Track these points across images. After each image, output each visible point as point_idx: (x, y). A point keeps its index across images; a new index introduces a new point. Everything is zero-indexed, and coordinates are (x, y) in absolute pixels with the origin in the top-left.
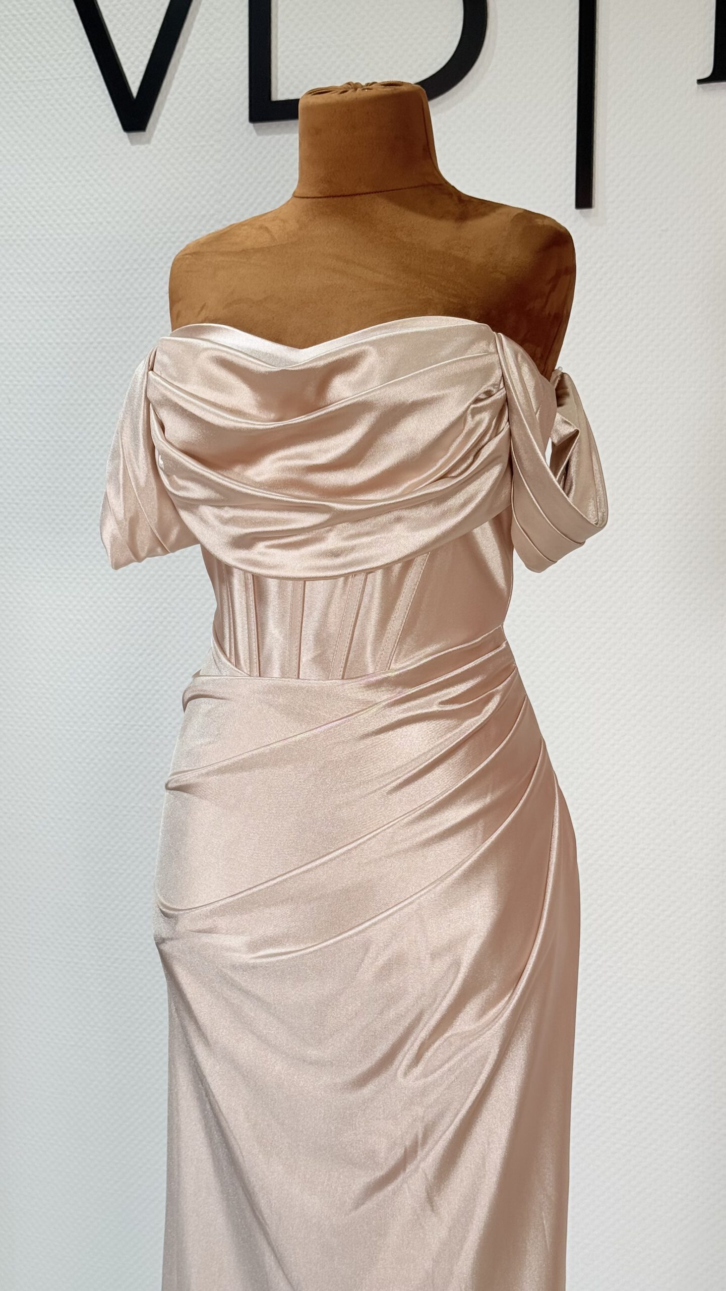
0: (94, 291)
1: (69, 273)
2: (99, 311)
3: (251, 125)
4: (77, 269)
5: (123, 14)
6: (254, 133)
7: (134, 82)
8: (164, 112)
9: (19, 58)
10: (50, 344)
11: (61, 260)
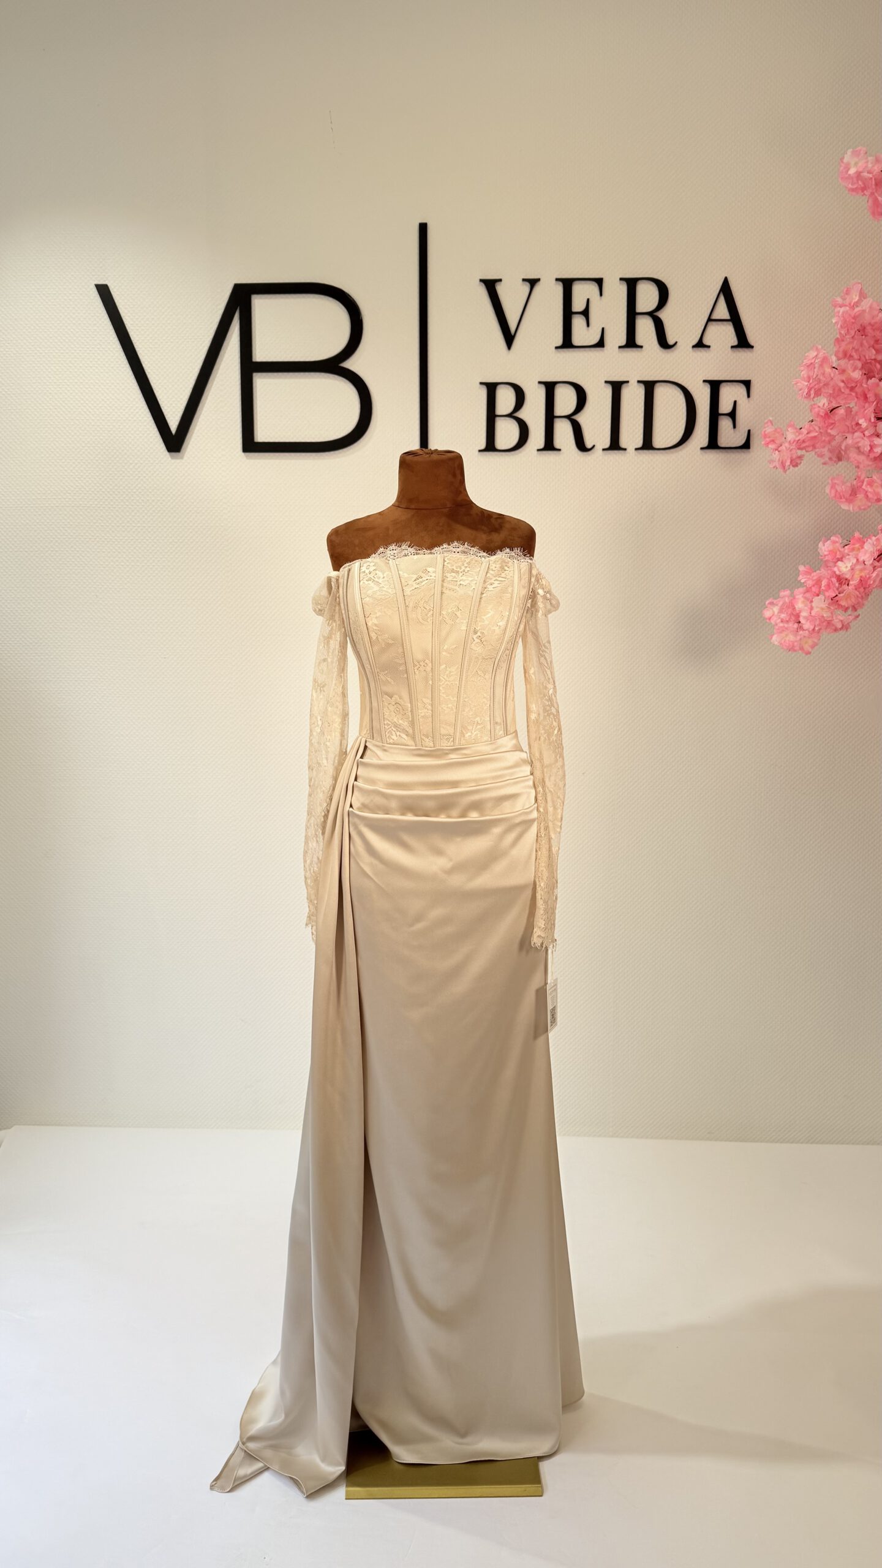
0: (150, 538)
1: (134, 527)
2: (153, 548)
3: (243, 454)
4: (139, 525)
5: (165, 388)
6: (245, 458)
7: (173, 424)
8: (191, 443)
9: (100, 407)
10: (123, 565)
11: (128, 520)
